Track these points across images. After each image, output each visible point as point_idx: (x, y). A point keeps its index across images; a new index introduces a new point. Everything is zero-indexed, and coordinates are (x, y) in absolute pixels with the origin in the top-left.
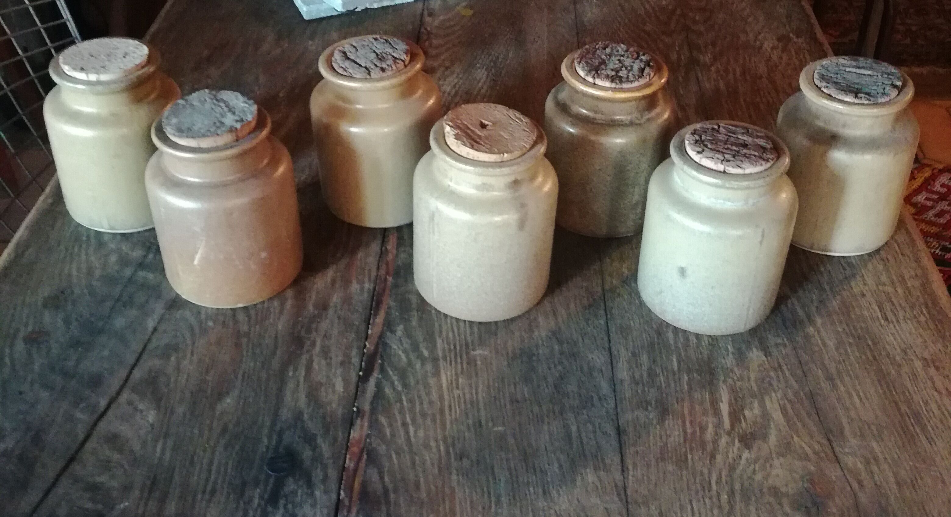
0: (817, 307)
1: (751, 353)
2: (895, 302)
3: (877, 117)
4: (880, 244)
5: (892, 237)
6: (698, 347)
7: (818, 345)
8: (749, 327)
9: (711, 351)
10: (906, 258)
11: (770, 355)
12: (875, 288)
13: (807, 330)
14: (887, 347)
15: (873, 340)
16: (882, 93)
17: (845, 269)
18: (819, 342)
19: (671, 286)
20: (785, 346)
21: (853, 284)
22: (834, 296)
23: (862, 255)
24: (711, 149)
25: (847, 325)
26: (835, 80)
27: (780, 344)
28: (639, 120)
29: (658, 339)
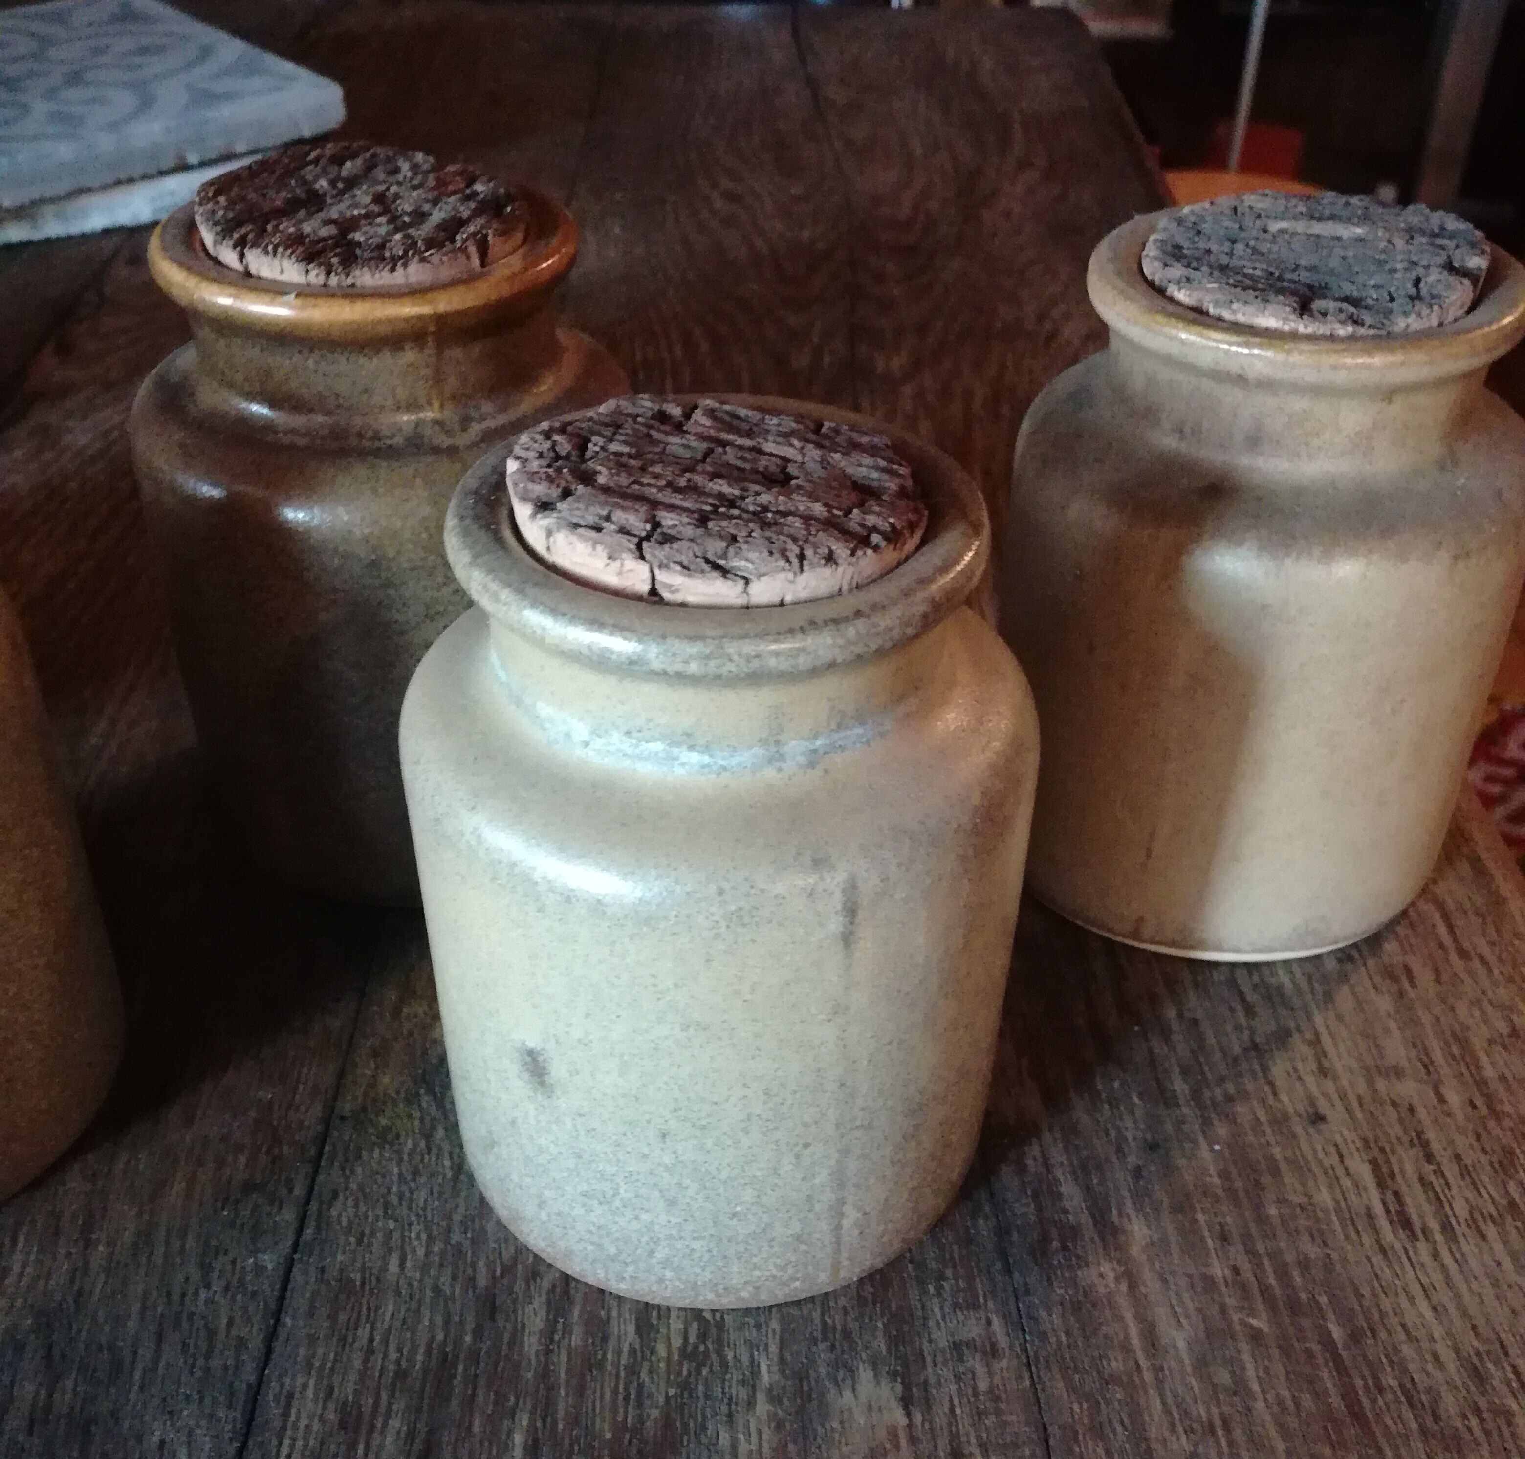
0: (1137, 1173)
1: (848, 1394)
2: (1436, 1146)
3: (1390, 393)
4: (1385, 915)
5: (1425, 891)
6: (633, 1371)
7: (1126, 1349)
8: (850, 1272)
9: (685, 1387)
10: (1476, 964)
11: (928, 1404)
12: (1362, 1087)
13: (1087, 1276)
14: (1407, 1350)
15: (1346, 1317)
16: (1411, 298)
17: (1250, 1010)
18: (1134, 1331)
19: (513, 1122)
20: (992, 1352)
21: (1279, 1068)
22: (1206, 1122)
23: (1318, 957)
24: (606, 490)
25: (1251, 1252)
26: (1225, 260)
27: (970, 1344)
28: (449, 433)
29: (478, 1332)
